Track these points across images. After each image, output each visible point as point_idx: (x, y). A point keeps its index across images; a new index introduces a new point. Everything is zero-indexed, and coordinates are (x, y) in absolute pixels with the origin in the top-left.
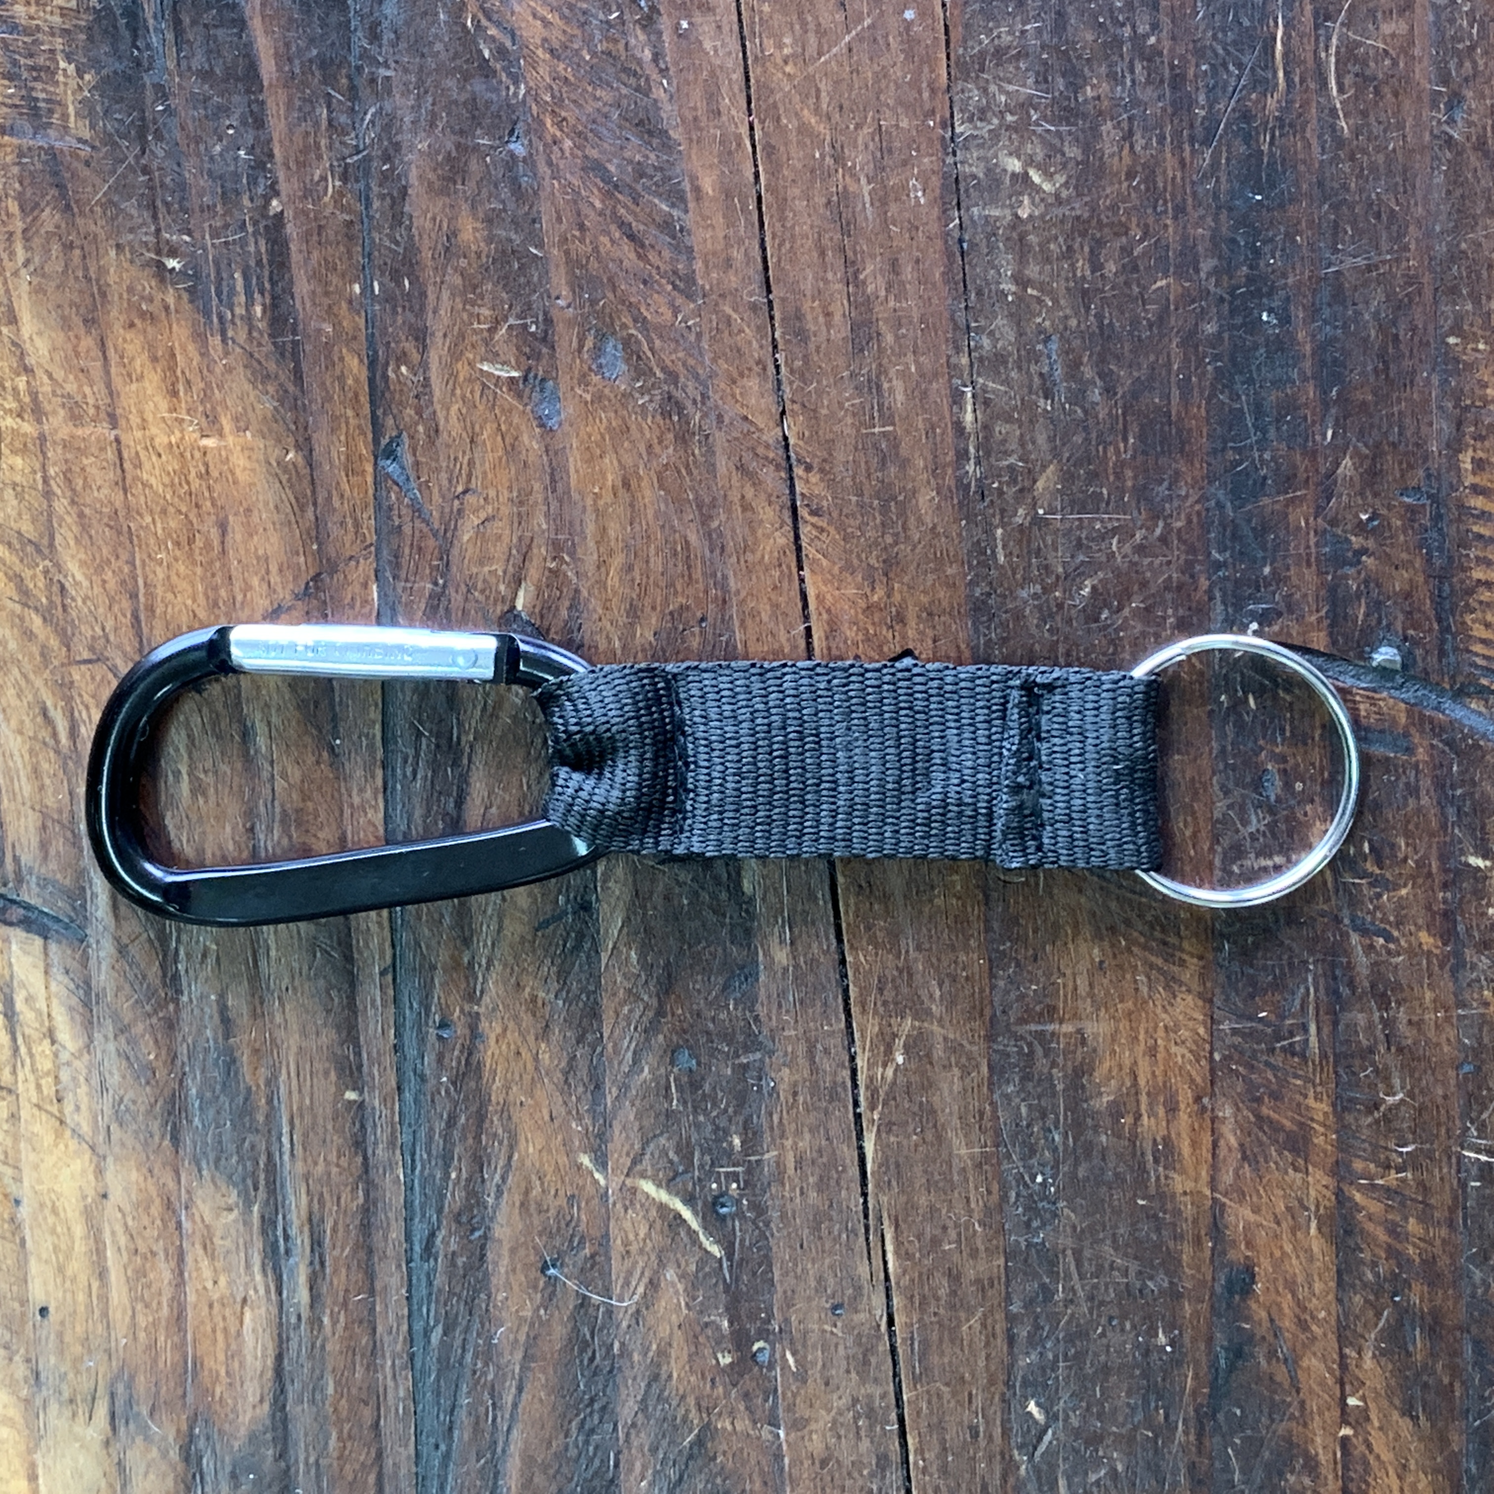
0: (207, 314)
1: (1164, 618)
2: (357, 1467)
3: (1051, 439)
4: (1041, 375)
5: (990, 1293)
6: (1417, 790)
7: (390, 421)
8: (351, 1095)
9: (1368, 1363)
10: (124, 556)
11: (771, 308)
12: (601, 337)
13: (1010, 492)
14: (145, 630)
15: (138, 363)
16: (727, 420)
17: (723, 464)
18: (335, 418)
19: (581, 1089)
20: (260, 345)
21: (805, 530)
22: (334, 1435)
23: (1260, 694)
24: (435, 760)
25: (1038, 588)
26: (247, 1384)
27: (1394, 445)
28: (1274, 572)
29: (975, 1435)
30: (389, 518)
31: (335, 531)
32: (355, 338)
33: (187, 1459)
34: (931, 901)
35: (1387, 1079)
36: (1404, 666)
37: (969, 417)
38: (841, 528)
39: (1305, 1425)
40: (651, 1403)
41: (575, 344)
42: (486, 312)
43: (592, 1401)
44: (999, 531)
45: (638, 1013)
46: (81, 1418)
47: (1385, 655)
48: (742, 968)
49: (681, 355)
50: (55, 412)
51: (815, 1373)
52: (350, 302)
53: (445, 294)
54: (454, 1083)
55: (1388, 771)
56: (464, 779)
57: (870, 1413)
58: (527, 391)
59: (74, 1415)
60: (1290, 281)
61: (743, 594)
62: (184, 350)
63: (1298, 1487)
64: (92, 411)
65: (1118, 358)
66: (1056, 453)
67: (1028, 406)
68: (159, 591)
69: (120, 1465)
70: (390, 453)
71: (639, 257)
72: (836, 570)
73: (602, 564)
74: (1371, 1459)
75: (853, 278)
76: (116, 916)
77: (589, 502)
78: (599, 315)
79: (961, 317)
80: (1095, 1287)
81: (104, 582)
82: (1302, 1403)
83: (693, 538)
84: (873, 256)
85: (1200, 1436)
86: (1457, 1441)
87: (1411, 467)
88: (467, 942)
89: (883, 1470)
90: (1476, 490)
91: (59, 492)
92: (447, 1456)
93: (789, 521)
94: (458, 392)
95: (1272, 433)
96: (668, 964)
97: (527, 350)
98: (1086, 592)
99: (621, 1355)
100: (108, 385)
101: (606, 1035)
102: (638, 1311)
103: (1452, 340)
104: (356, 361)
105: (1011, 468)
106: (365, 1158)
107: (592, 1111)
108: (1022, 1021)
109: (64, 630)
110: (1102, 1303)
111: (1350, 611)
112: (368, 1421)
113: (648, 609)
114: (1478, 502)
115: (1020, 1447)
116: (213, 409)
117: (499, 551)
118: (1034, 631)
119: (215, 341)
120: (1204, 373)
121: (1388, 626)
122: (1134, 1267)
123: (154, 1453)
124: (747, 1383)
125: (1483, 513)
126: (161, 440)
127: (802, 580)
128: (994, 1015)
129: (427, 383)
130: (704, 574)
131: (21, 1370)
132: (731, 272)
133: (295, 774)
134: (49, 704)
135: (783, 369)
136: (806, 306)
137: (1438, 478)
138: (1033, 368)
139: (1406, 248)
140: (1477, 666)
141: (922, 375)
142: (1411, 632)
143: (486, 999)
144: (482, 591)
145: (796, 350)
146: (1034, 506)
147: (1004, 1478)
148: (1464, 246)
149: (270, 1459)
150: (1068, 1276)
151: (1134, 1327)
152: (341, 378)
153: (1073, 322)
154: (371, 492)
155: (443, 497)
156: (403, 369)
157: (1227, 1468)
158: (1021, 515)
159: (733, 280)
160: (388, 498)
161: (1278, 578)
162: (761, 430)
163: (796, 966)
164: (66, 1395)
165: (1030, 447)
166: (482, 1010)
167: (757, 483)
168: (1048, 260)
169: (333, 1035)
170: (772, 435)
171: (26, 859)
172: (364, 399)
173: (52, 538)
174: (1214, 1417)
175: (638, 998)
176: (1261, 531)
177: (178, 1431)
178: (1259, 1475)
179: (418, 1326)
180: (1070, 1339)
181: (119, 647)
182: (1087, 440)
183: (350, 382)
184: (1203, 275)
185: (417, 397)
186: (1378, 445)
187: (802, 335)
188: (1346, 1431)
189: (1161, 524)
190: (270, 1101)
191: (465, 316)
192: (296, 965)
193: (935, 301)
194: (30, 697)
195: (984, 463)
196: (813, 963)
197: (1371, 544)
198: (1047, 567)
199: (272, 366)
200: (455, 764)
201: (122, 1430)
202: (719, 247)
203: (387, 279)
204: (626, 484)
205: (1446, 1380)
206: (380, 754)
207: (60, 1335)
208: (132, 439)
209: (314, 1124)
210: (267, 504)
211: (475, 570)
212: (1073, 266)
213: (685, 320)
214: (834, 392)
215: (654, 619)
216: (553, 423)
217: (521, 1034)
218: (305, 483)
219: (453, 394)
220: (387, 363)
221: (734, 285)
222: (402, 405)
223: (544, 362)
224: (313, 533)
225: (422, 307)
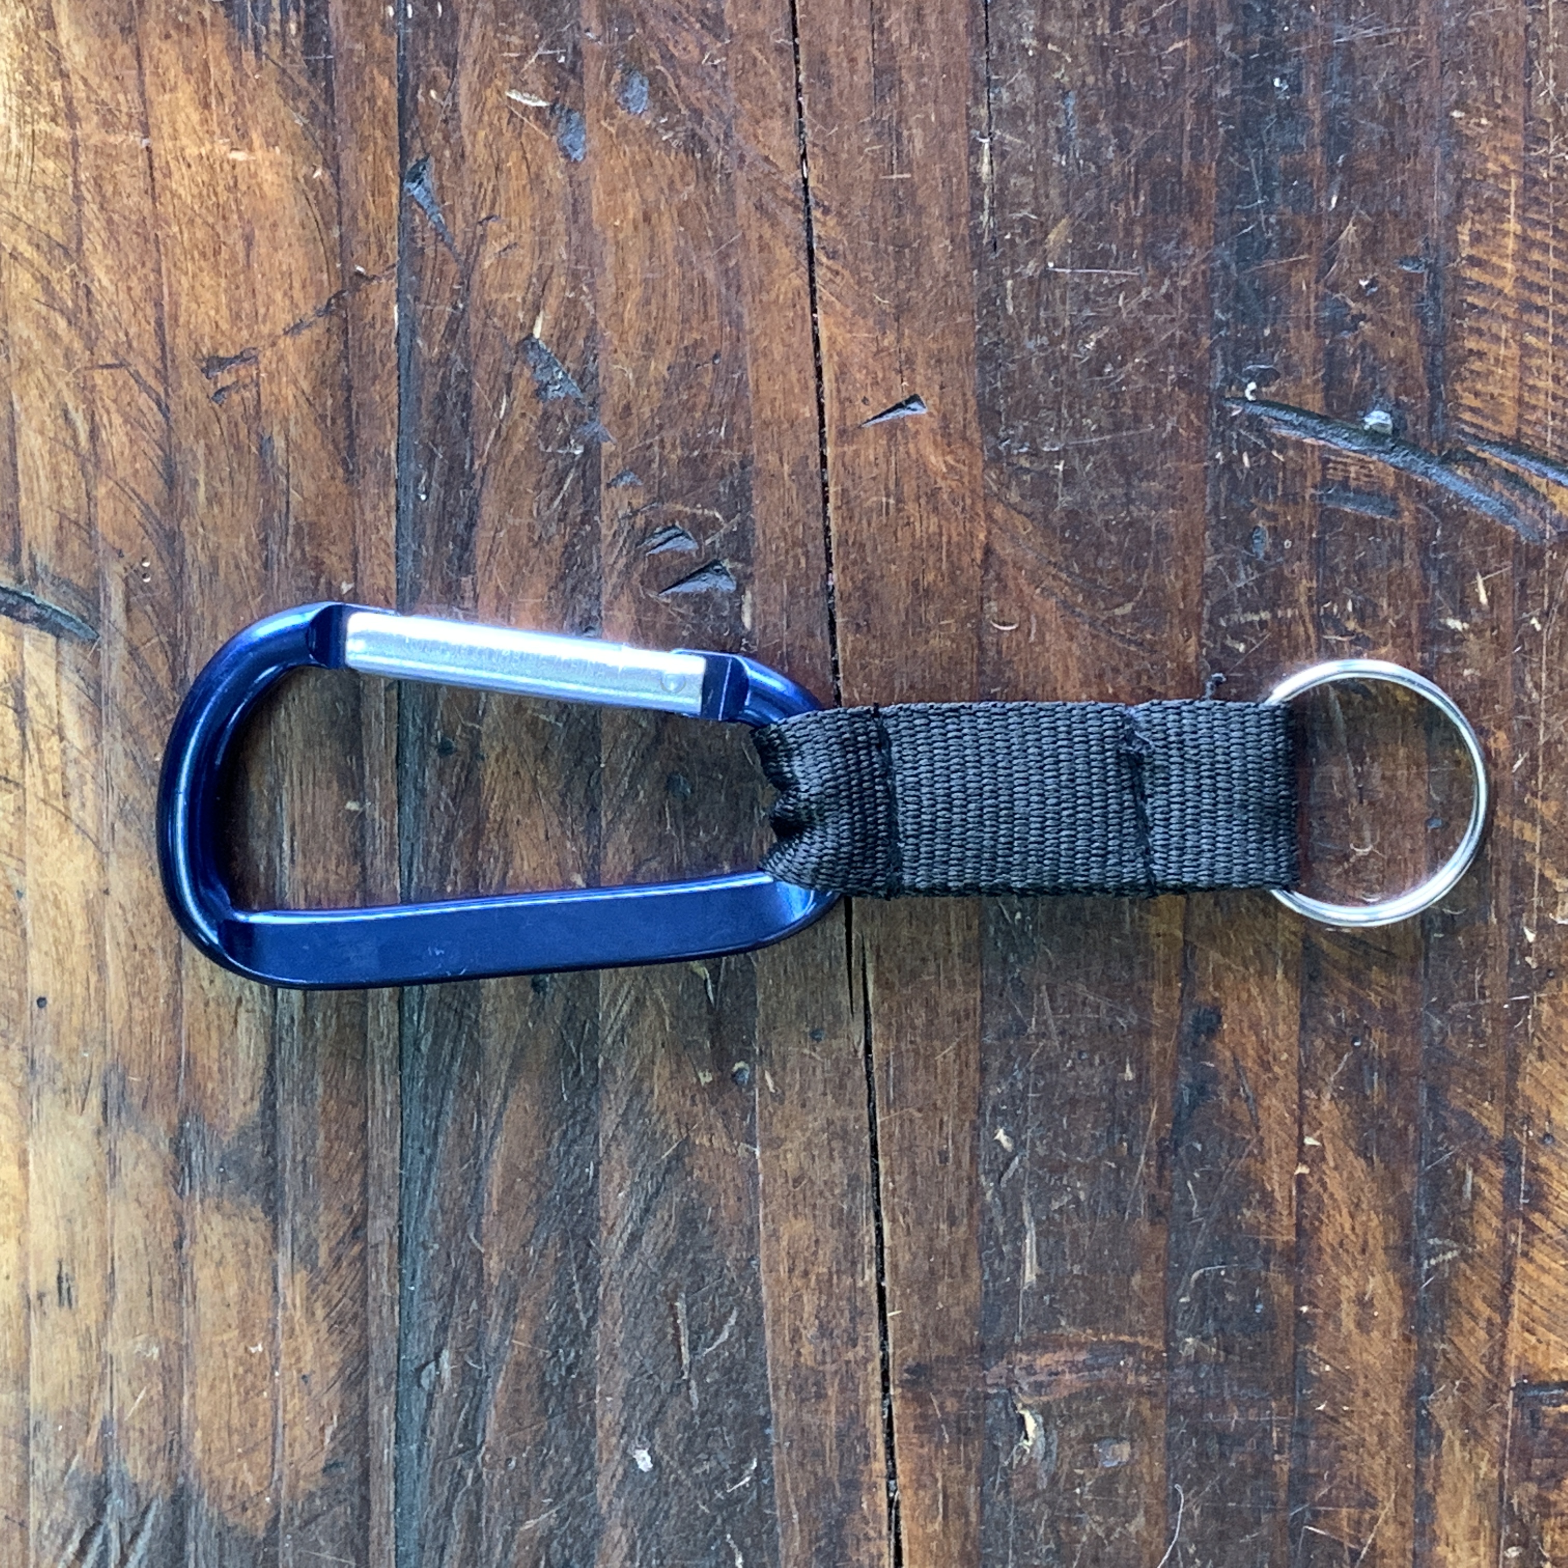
0: (243, 28)
1: (1166, 374)
2: (343, 1167)
3: (1064, 194)
4: (1057, 130)
5: (965, 1024)
6: (1401, 552)
7: (417, 144)
8: (352, 806)
9: (1326, 1106)
10: (149, 265)
11: (797, 52)
12: (628, 71)
13: (1022, 243)
14: (168, 338)
15: (172, 72)
16: (748, 160)
17: (742, 202)
18: (363, 138)
19: (576, 811)
20: (293, 61)
21: (819, 272)
22: (322, 1136)
23: (1255, 451)
24: (447, 483)
25: (1045, 340)
26: (239, 1080)
27: (1396, 215)
28: (1274, 333)
29: (944, 1159)
30: (413, 240)
31: (360, 251)
32: (387, 60)
33: (177, 1152)
34: (926, 642)
35: (1358, 831)
36: (1395, 430)
37: (985, 169)
38: (855, 272)
39: (1263, 1162)
40: (631, 1117)
41: (602, 76)
42: (516, 41)
43: (575, 1112)
44: (1009, 283)
45: (635, 740)
46: (75, 1106)
47: (1376, 418)
49: (707, 93)
50: (88, 118)
51: (792, 1095)
52: (383, 25)
53: (477, 22)
54: (453, 800)
55: (1374, 534)
56: (475, 502)
57: (844, 1135)
58: (554, 121)
59: (68, 1103)
60: (1303, 49)
61: (757, 332)
62: (218, 65)
63: (1253, 1221)
64: (124, 119)
65: (1133, 117)
66: (1068, 207)
67: (1044, 161)
68: (184, 300)
69: (111, 1156)
70: (416, 177)
72: (848, 313)
73: (619, 297)
74: (1325, 1197)
75: (877, 27)
76: (129, 618)
77: (610, 234)
78: (628, 49)
79: (982, 68)
80: (1066, 1021)
81: (129, 289)
82: (1261, 1141)
83: (710, 275)
84: (899, 5)
85: (1161, 1168)
86: (1408, 1183)
87: (1411, 236)
89: (854, 1191)
90: (1473, 261)
91: (88, 197)
92: (430, 1160)
93: (805, 263)
94: (486, 118)
95: (1278, 196)
97: (555, 81)
98: (1091, 345)
99: (605, 1069)
100: (142, 94)
101: (603, 759)
102: (623, 1029)
103: (1456, 114)
104: (387, 83)
105: (1024, 221)
106: (364, 868)
107: (587, 831)
109: (88, 334)
110: (1073, 1037)
111: (1345, 375)
112: (355, 1123)
113: (663, 344)
114: (1474, 274)
115: (986, 1173)
116: (245, 123)
117: (520, 278)
118: (1038, 381)
119: (249, 56)
120: (1216, 135)
121: (1383, 391)
122: (1104, 1004)
123: (145, 1145)
124: (728, 1101)
125: (1478, 284)
126: (192, 151)
127: (815, 323)
129: (455, 108)
130: (720, 313)
131: (16, 1059)
132: (759, 14)
133: (310, 487)
134: (70, 407)
135: (805, 111)
136: (832, 49)
137: (1437, 249)
138: (1051, 124)
139: (1414, 22)
140: (1465, 434)
141: (941, 123)
142: (1403, 398)
143: (488, 720)
144: (502, 318)
145: (818, 93)
146: (1045, 259)
147: (971, 1202)
148: (1471, 23)
149: (257, 1156)
150: (1041, 1012)
151: (1102, 1062)
152: (371, 100)
153: (1091, 80)
154: (396, 213)
155: (466, 221)
156: (433, 93)
157: (1186, 1201)
158: (1031, 268)
159: (761, 21)
160: (412, 220)
161: (1276, 340)
162: (781, 172)
164: (60, 1085)
165: (1043, 200)
166: (483, 729)
167: (774, 223)
168: (1070, 17)
169: (337, 746)
170: (791, 177)
171: (42, 557)
172: (393, 121)
173: (80, 242)
174: (1175, 1152)
176: (1263, 295)
177: (169, 1123)
178: (1216, 1208)
179: (409, 1032)
180: (1039, 1071)
181: (143, 354)
182: (1099, 197)
183: (380, 103)
184: (1219, 39)
185: (445, 121)
186: (1379, 214)
187: (826, 80)
188: (1303, 1169)
189: (1167, 282)
190: (272, 808)
191: (496, 43)
193: (957, 51)
194: (52, 399)
195: (998, 214)
197: (1368, 310)
198: (1055, 320)
199: (303, 82)
200: (467, 486)
201: (113, 1122)
203: (420, 5)
204: (647, 218)
205: (1401, 1123)
206: (395, 472)
207: (57, 1026)
208: (163, 148)
209: (315, 833)
210: (292, 220)
211: (494, 296)
212: (1093, 26)
213: (712, 58)
214: (854, 137)
215: (668, 353)
216: (577, 155)
217: (520, 755)
218: (331, 201)
219: (480, 120)
220: (417, 87)
221: (761, 27)
222: (429, 129)
223: (572, 93)
224: (337, 250)
225: (454, 32)
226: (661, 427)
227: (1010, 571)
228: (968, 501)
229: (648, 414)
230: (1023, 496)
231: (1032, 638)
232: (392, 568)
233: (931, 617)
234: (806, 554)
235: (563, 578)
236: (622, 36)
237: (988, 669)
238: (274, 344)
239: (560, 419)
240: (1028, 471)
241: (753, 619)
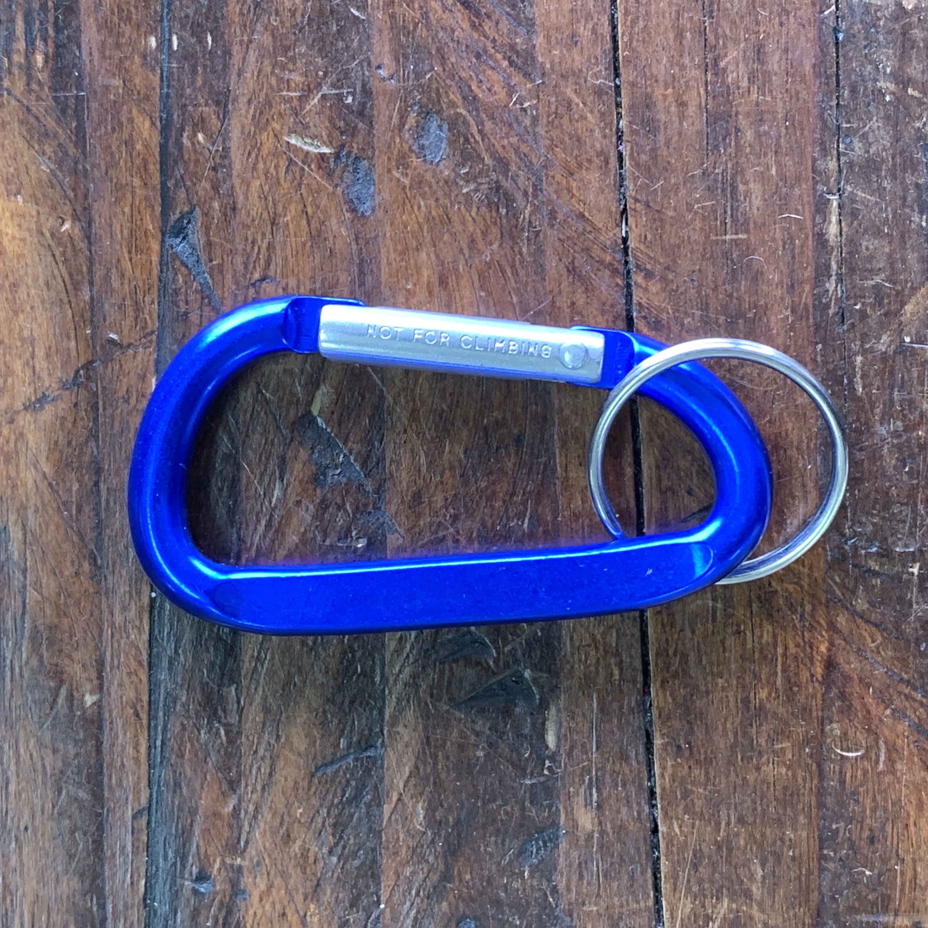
4: (917, 185)
7: (182, 195)
11: (618, 94)
12: (425, 115)
13: (875, 315)
16: (560, 217)
17: (553, 266)
18: (119, 188)
25: (899, 425)
30: (175, 303)
34: (758, 769)
37: (833, 229)
41: (395, 120)
42: (297, 78)
44: (859, 359)
45: (421, 876)
48: (541, 831)
49: (514, 140)
52: (144, 57)
53: (252, 56)
58: (338, 172)
67: (901, 222)
70: (180, 231)
71: (473, 26)
75: (712, 66)
78: (425, 89)
79: (831, 115)
84: (736, 41)
88: (233, 785)
94: (261, 166)
96: (458, 822)
97: (342, 124)
101: (383, 898)
104: (147, 124)
105: (877, 289)
108: (852, 910)
113: (459, 423)
118: (890, 471)
128: (822, 900)
129: (225, 153)
132: (576, 51)
133: (50, 584)
135: (627, 163)
136: (658, 93)
138: (910, 179)
141: (783, 178)
143: (252, 851)
145: (642, 141)
146: (900, 333)
152: (129, 143)
154: (155, 272)
155: (237, 283)
156: (200, 137)
158: (884, 343)
159: (578, 59)
160: (174, 281)
162: (598, 230)
163: (602, 833)
165: (899, 266)
166: (246, 864)
167: (589, 289)
169: (75, 883)
170: (608, 236)
172: (154, 168)
175: (423, 859)
183: (139, 147)
185: (214, 169)
187: (651, 126)
191: (273, 81)
192: (37, 802)
193: (803, 95)
195: (847, 281)
196: (620, 829)
198: (911, 402)
199: (51, 123)
202: (564, 21)
203: (186, 35)
204: (443, 282)
210: (36, 279)
213: (521, 101)
214: (683, 192)
215: (465, 434)
216: (365, 208)
217: (288, 892)
218: (82, 259)
219: (254, 168)
220: (183, 129)
221: (577, 64)
222: (196, 177)
223: (360, 139)
224: (88, 315)
225: (226, 66)
226: (455, 518)
227: (856, 688)
228: (808, 608)
229: (440, 504)
230: (872, 604)
231: (881, 766)
232: (144, 678)
233: (762, 741)
234: (620, 664)
235: (340, 688)
236: (418, 75)
237: (829, 800)
238: (11, 421)
239: (340, 507)
240: (876, 574)
241: (559, 738)
